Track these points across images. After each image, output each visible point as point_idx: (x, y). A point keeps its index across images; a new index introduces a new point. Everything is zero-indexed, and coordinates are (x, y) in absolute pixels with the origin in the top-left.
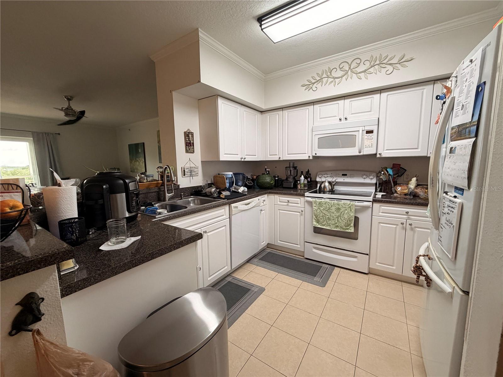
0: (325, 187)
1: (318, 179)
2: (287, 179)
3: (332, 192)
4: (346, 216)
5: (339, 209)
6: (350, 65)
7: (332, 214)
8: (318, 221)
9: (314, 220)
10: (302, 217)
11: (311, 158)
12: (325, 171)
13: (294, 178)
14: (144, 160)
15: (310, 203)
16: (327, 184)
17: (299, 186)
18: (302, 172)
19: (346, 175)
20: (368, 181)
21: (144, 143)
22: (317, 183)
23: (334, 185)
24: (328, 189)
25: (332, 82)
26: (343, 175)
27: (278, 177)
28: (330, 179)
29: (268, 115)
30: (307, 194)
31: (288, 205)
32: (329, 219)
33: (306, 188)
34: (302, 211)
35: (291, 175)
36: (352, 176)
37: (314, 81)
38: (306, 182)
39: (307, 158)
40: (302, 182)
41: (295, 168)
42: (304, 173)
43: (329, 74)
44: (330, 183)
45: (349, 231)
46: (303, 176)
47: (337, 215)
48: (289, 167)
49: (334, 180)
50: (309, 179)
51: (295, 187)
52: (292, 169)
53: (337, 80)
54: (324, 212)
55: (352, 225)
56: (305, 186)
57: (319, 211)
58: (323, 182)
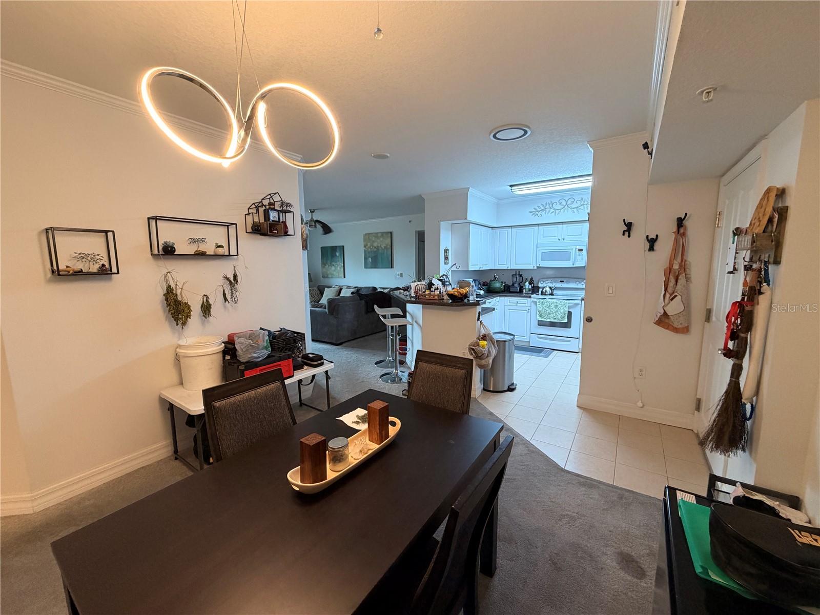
0: (546, 291)
1: (540, 285)
2: (513, 285)
3: (552, 294)
4: (562, 311)
5: (557, 306)
6: (567, 202)
7: (552, 310)
8: (541, 316)
9: (538, 315)
10: (529, 314)
11: (535, 268)
12: (547, 278)
13: (519, 284)
14: (343, 265)
15: (535, 303)
16: (548, 289)
17: (524, 291)
18: (527, 279)
19: (563, 281)
20: (580, 286)
21: (343, 246)
22: (538, 288)
23: (553, 290)
24: (549, 293)
25: (553, 212)
26: (561, 281)
27: (505, 283)
28: (551, 285)
29: (498, 231)
30: (533, 296)
31: (517, 306)
32: (549, 313)
33: (530, 292)
34: (529, 309)
35: (516, 281)
36: (567, 282)
37: (539, 210)
38: (530, 287)
39: (532, 268)
40: (527, 287)
41: (521, 276)
42: (529, 280)
43: (551, 206)
44: (550, 288)
45: (564, 321)
46: (527, 282)
47: (556, 310)
48: (516, 275)
49: (553, 286)
50: (533, 285)
51: (521, 291)
52: (517, 276)
53: (557, 211)
54: (546, 308)
55: (566, 317)
56: (529, 290)
57: (542, 308)
58: (544, 287)
